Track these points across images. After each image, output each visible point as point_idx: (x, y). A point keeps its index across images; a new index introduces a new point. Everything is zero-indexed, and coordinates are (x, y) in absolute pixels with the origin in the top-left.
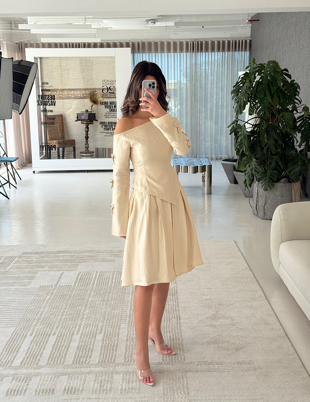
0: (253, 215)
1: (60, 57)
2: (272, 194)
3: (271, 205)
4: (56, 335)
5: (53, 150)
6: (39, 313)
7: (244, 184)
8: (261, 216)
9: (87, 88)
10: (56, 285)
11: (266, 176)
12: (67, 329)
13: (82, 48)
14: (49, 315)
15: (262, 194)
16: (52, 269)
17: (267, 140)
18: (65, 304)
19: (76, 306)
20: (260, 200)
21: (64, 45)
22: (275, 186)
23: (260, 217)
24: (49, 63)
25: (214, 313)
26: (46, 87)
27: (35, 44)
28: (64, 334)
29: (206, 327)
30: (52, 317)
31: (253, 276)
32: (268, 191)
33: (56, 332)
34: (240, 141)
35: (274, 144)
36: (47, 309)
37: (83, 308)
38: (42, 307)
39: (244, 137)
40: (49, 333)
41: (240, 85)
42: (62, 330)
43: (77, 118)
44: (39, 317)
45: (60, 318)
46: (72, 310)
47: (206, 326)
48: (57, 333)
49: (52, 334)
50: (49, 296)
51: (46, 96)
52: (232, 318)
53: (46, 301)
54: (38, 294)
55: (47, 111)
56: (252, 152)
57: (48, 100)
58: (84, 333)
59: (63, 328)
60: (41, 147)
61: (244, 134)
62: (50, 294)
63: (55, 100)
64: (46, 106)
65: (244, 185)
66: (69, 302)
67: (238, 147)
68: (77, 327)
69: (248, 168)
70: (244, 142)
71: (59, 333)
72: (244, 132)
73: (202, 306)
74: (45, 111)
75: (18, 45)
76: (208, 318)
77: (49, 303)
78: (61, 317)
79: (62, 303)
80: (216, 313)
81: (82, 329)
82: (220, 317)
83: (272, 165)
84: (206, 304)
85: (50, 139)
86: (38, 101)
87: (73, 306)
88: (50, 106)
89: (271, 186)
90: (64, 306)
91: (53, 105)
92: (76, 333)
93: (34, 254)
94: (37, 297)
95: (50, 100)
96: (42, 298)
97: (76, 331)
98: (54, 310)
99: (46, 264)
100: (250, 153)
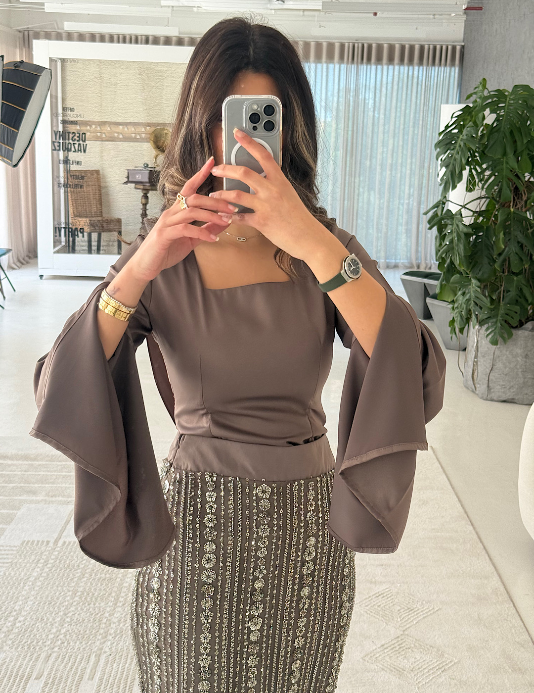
0: (465, 389)
1: (100, 61)
2: (507, 351)
3: (504, 374)
4: (43, 679)
5: (78, 237)
6: (12, 614)
7: (450, 326)
8: (482, 394)
9: (149, 122)
10: (56, 542)
11: (497, 315)
12: (70, 664)
13: (141, 43)
14: (33, 622)
15: (486, 349)
16: (54, 499)
17: (504, 244)
18: (70, 593)
19: (94, 599)
20: (480, 362)
21: (107, 37)
22: (514, 336)
23: (480, 395)
24: (79, 70)
25: (399, 633)
26: (71, 116)
27: (53, 34)
28: (61, 678)
29: (382, 673)
30: (40, 627)
31: (475, 537)
32: (498, 346)
33: (44, 669)
34: (448, 243)
35: (517, 254)
36: (31, 603)
37: (110, 607)
38: (20, 598)
39: (458, 235)
40: (26, 673)
41: (453, 131)
42: (58, 665)
43: (128, 177)
44: (11, 625)
45: (57, 632)
46: (85, 610)
47: (383, 669)
48: (46, 673)
49: (34, 677)
50: (38, 570)
51: (69, 133)
52: (438, 650)
53: (30, 581)
54: (16, 563)
55: (71, 162)
56: (471, 265)
57: (73, 140)
58: (105, 677)
59: (60, 660)
60: (57, 229)
61: (459, 229)
62: (41, 563)
63: (87, 142)
64: (69, 153)
65: (450, 328)
66: (80, 587)
67: (444, 256)
68: (93, 658)
69: (461, 298)
70: (457, 245)
71: (49, 674)
72: (457, 225)
73: (371, 614)
74: (66, 161)
75: (21, 35)
76: (386, 646)
77: (35, 589)
78: (60, 628)
79: (65, 589)
80: (402, 633)
81: (102, 666)
82: (412, 646)
83: (508, 294)
84: (379, 606)
85: (74, 215)
86: (53, 143)
87: (88, 600)
88: (77, 153)
89: (506, 336)
90: (68, 598)
91: (81, 152)
92: (87, 677)
93: (20, 459)
94: (13, 569)
95: (76, 142)
96: (23, 574)
97: (88, 671)
98: (46, 608)
99: (43, 485)
100: (468, 269)
